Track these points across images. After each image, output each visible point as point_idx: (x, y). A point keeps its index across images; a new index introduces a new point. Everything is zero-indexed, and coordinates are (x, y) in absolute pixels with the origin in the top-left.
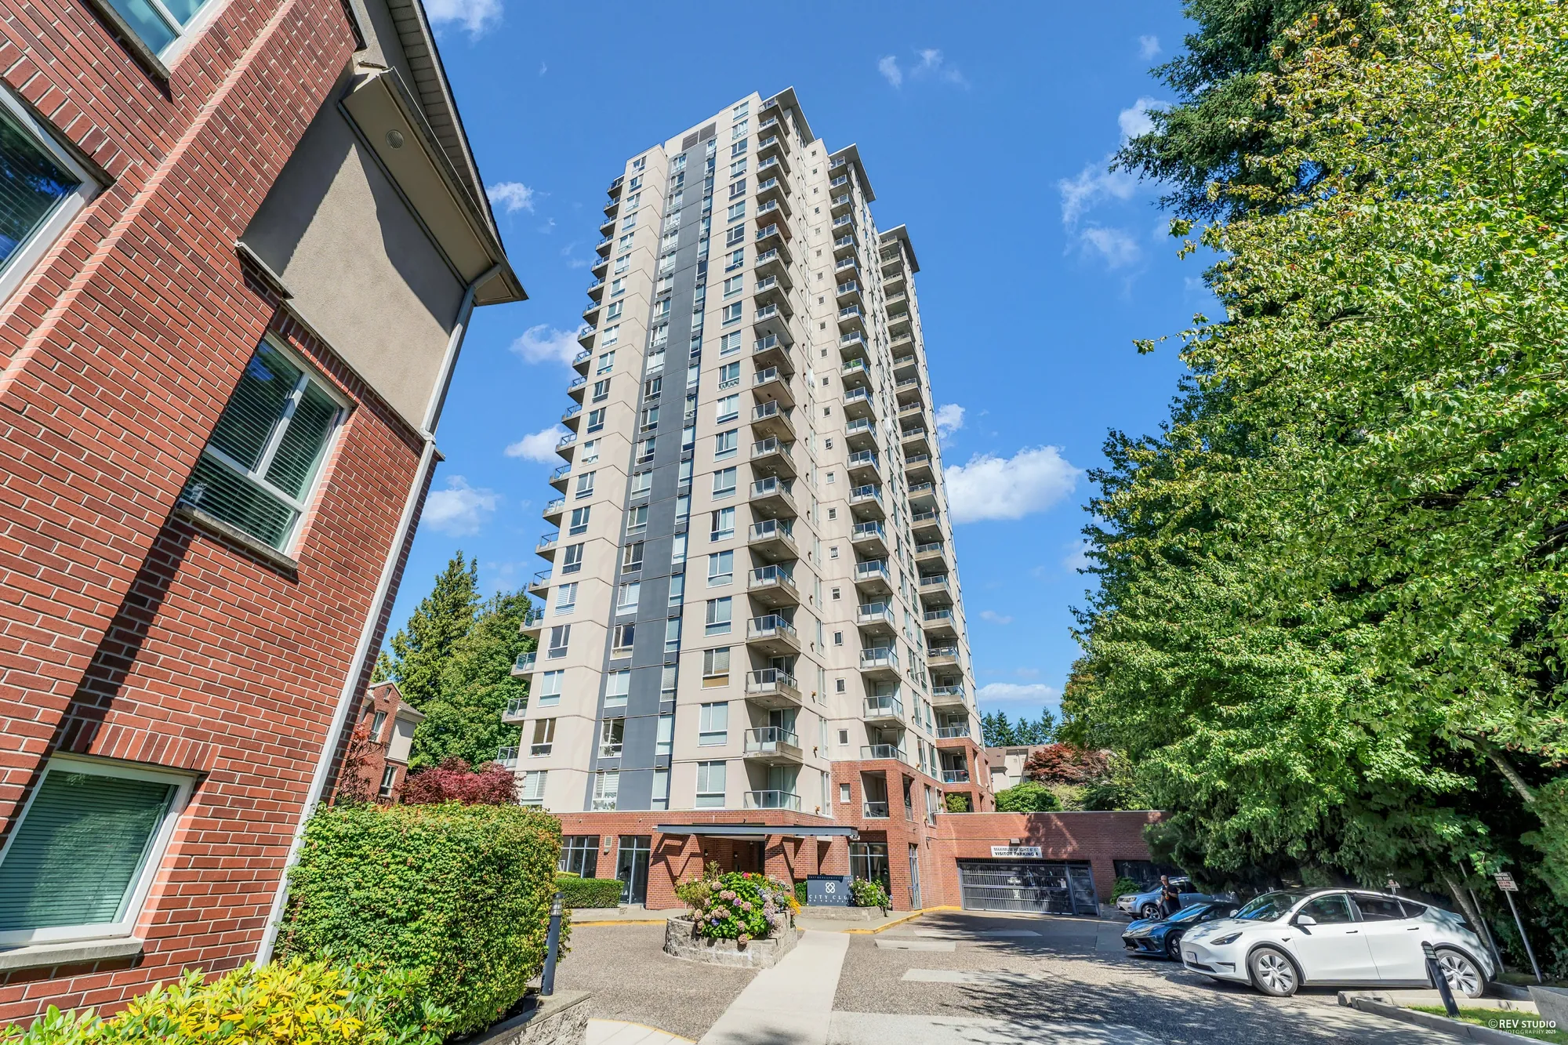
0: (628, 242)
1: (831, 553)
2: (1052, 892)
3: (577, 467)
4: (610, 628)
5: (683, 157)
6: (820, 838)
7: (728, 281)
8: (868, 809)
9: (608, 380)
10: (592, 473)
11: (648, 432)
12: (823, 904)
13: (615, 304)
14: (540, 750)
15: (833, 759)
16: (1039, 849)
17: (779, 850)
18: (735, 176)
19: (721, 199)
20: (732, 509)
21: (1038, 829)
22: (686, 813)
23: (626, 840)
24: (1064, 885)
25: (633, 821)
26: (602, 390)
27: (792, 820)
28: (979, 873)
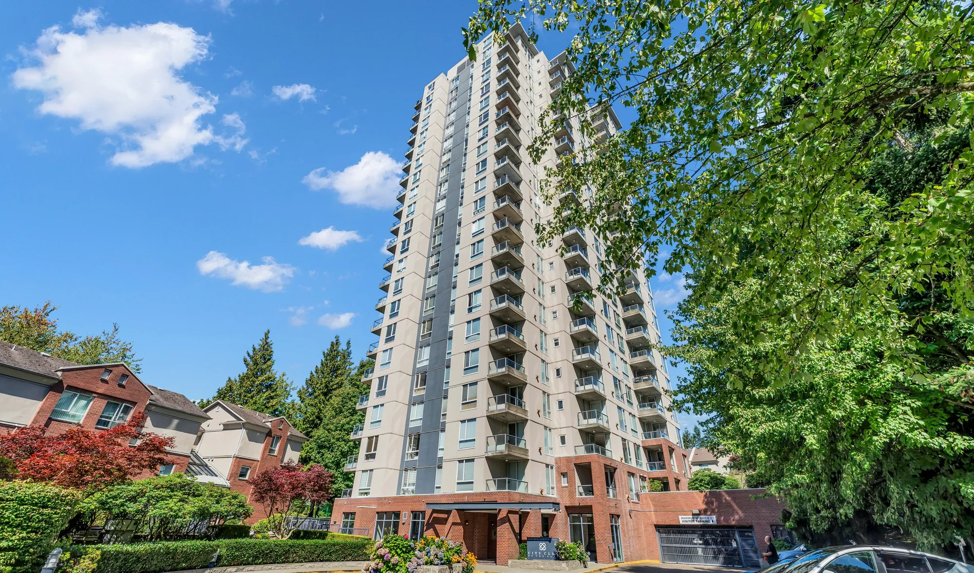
0: (424, 135)
1: (552, 315)
2: (726, 550)
3: (395, 276)
4: (413, 376)
5: (457, 78)
6: (543, 511)
7: (479, 147)
8: (581, 490)
9: (412, 220)
10: (402, 278)
11: (436, 250)
12: (538, 558)
13: (416, 173)
14: (370, 456)
15: (557, 456)
16: (714, 518)
17: (507, 520)
18: (484, 82)
19: (476, 97)
20: (479, 291)
21: (712, 503)
22: (450, 496)
23: (415, 515)
24: (734, 545)
25: (419, 501)
26: (409, 225)
27: (517, 499)
28: (672, 536)
